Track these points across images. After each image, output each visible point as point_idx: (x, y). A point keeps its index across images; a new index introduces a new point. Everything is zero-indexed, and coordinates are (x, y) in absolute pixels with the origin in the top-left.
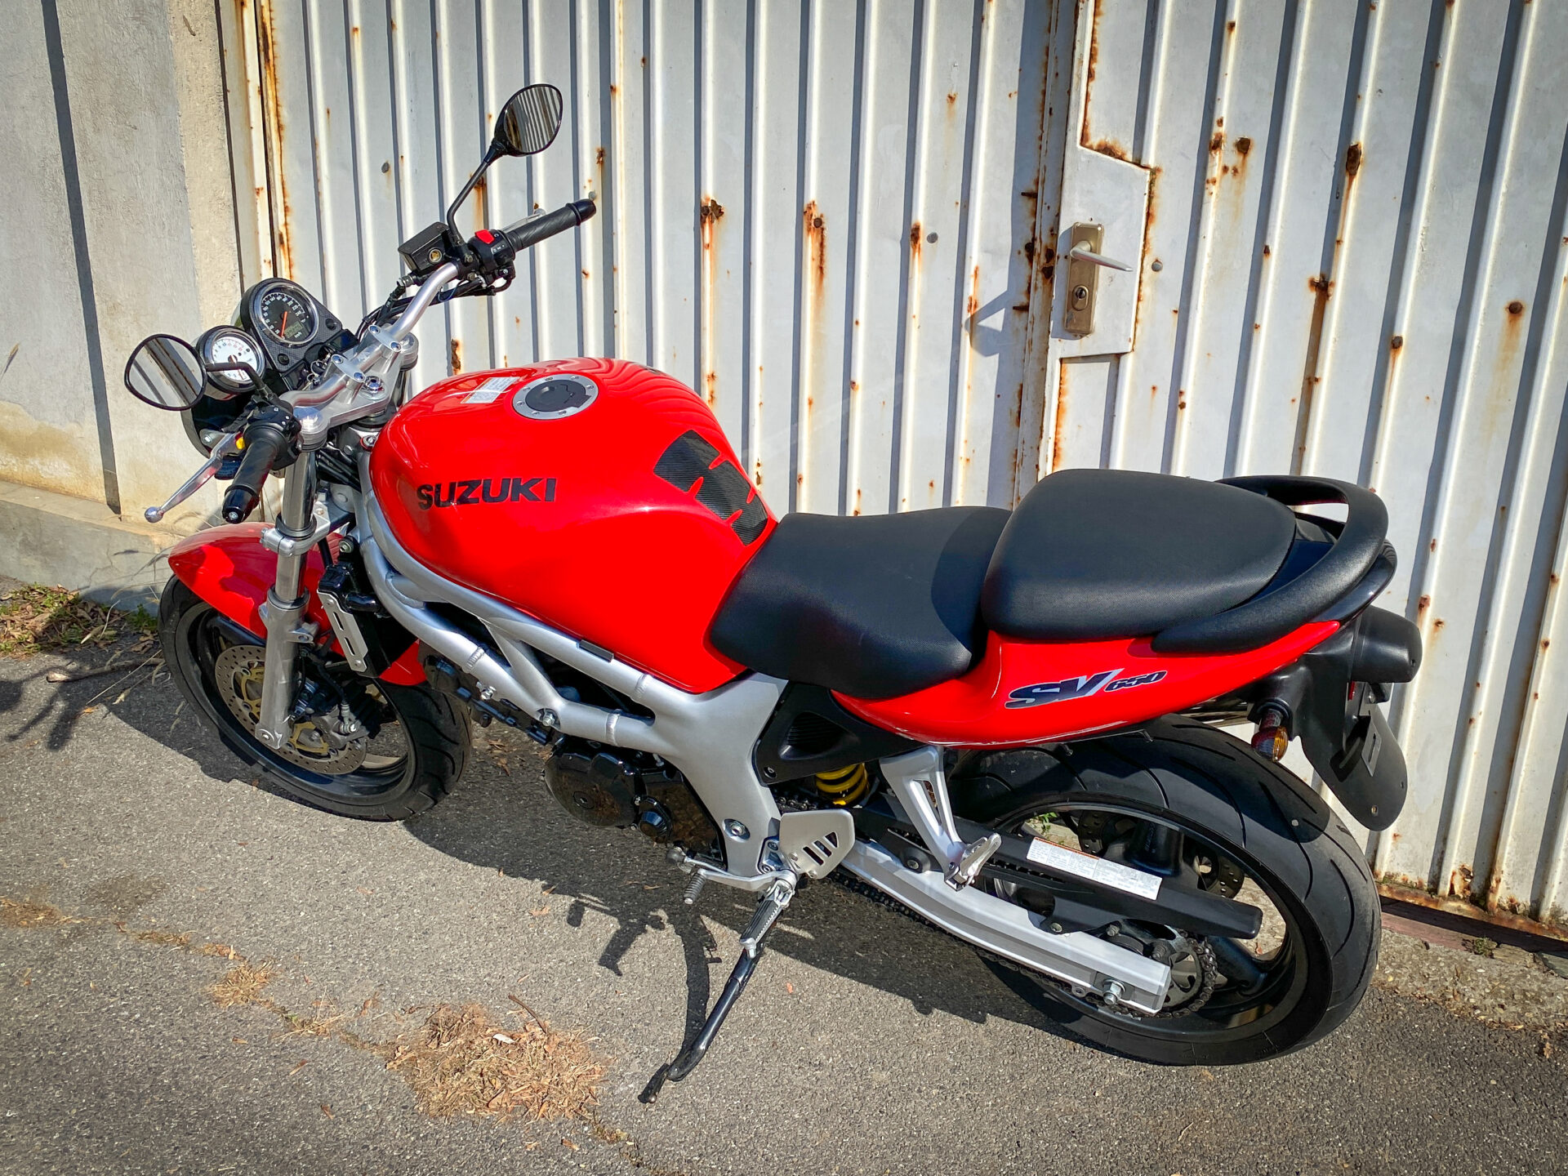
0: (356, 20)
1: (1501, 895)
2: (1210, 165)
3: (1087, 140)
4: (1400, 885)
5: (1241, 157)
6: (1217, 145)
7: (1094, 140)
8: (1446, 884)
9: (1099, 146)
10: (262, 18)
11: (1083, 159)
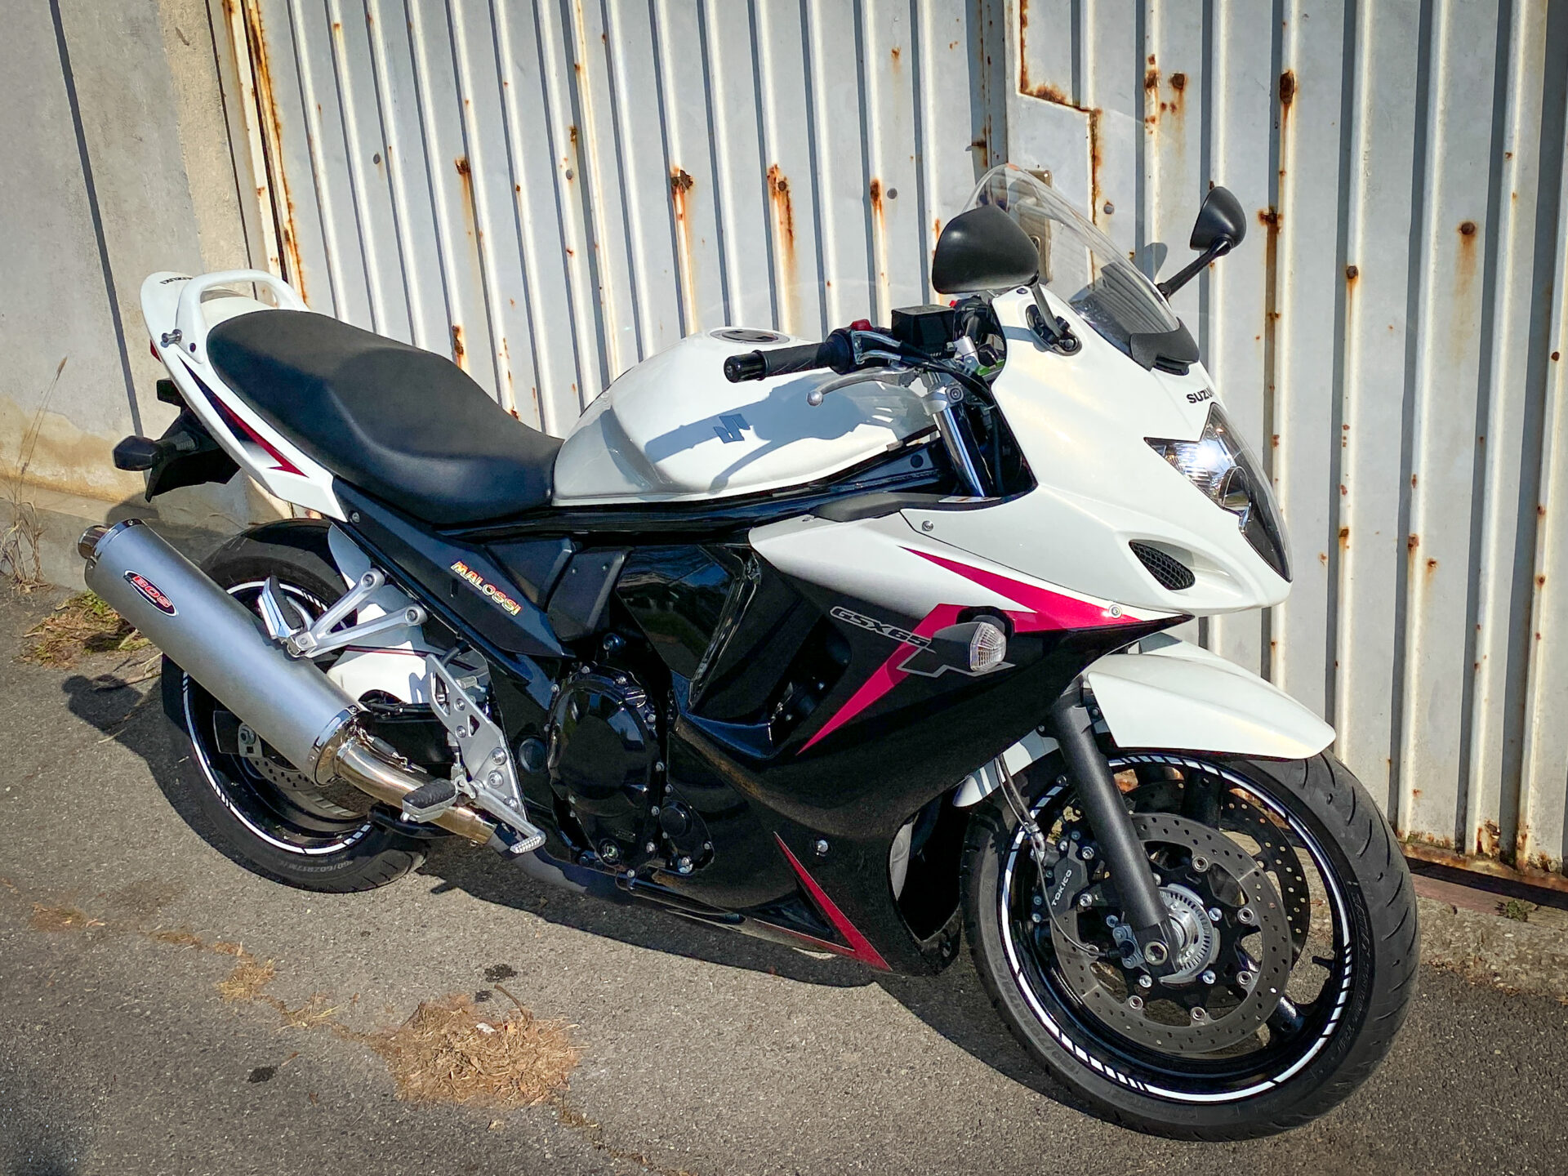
0: (337, 18)
1: (1529, 852)
2: (1146, 104)
3: (1027, 87)
4: (1427, 844)
5: (1178, 93)
6: (1151, 83)
7: (1034, 86)
8: (1472, 842)
9: (1039, 91)
10: (251, 21)
11: (1024, 106)
